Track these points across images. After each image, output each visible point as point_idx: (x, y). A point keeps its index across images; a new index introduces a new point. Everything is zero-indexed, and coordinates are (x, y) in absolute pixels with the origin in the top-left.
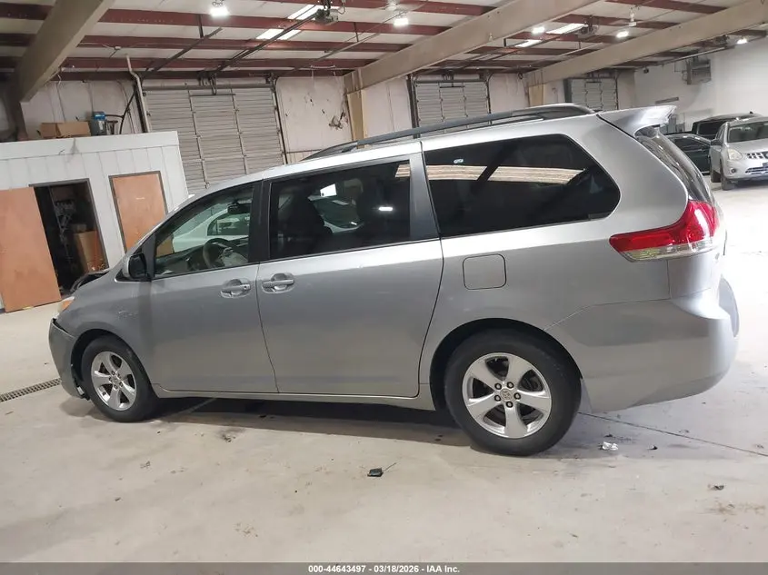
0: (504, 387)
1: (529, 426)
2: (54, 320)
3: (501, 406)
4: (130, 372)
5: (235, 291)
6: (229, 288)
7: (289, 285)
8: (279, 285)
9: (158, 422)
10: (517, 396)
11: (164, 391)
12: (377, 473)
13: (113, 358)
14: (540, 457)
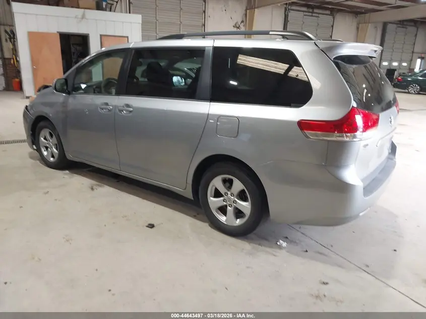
0: (229, 195)
1: (238, 220)
2: (27, 106)
3: (226, 206)
4: (56, 143)
5: (105, 109)
6: (103, 107)
7: (131, 112)
8: (126, 111)
9: (67, 172)
10: (235, 202)
11: (70, 156)
12: (151, 226)
13: (50, 133)
14: (240, 239)
